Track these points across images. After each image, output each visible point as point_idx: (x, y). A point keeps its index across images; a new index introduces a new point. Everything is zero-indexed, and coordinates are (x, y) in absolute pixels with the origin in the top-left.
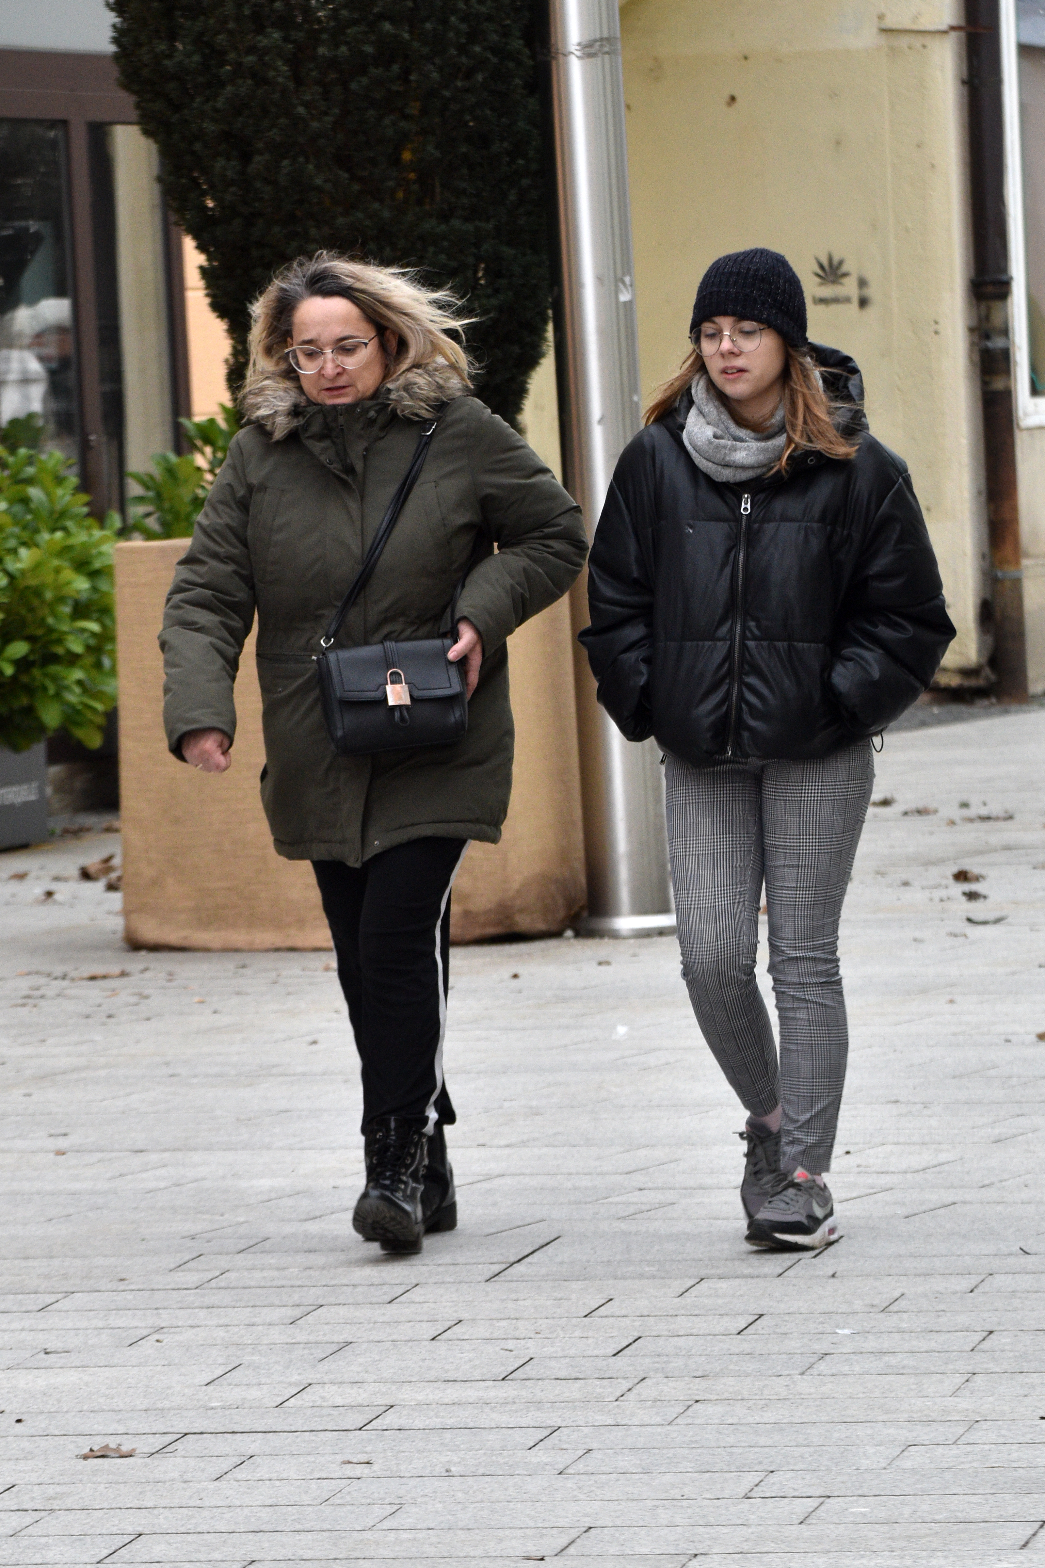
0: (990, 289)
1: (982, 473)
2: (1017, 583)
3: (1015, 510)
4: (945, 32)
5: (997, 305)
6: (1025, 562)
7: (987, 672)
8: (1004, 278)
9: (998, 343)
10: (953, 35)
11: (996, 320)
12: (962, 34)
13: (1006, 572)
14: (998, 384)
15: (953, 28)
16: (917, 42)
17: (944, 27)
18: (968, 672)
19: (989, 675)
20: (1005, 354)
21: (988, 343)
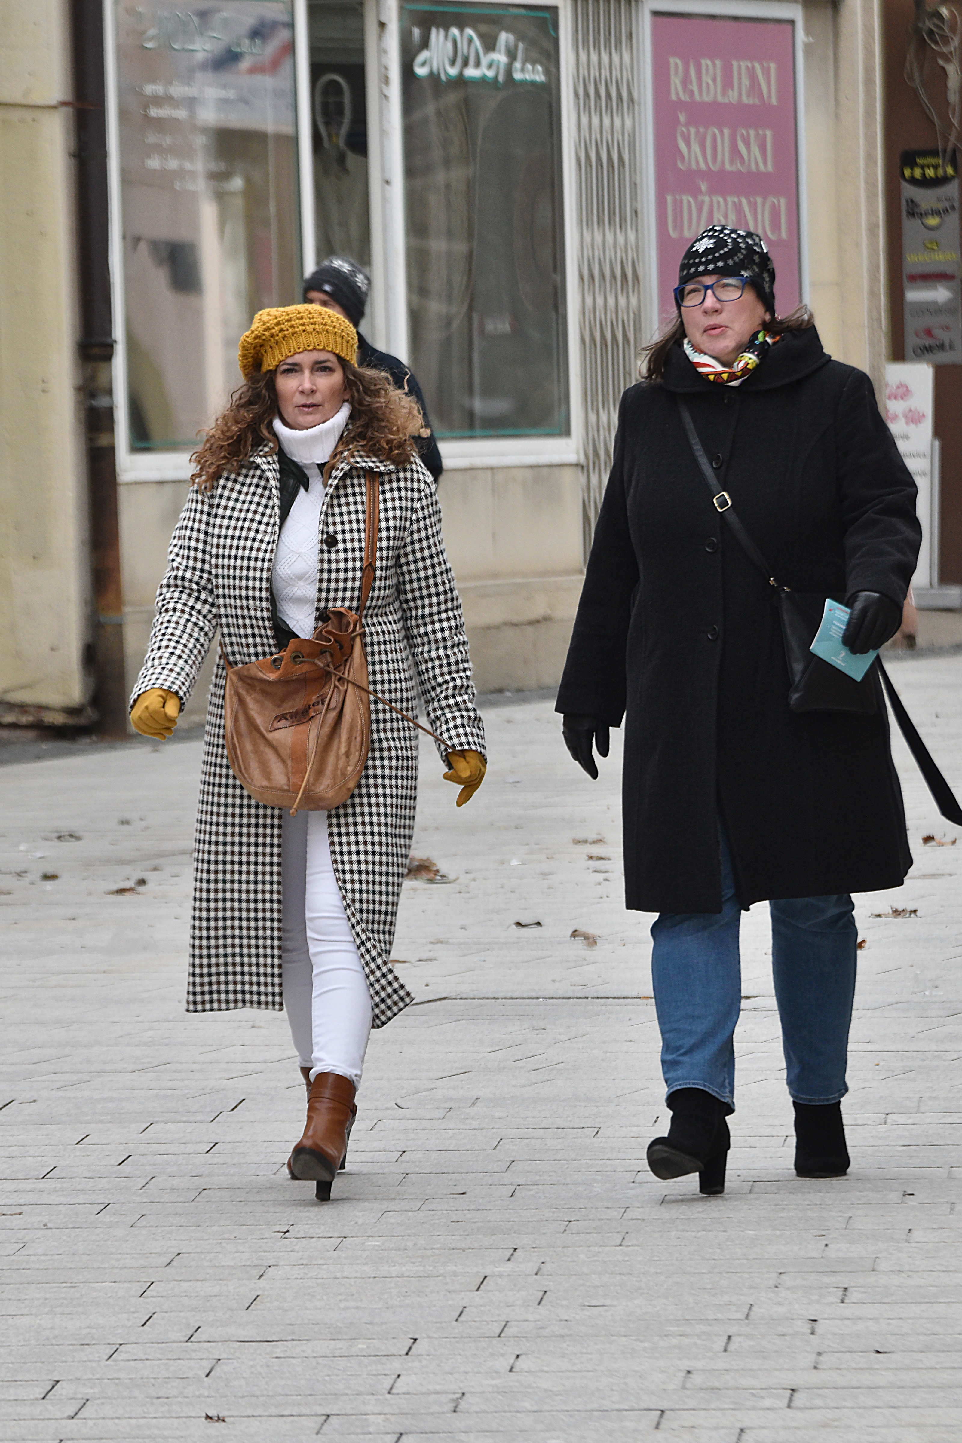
0: (96, 351)
1: (86, 524)
2: (119, 627)
3: (117, 559)
4: (54, 107)
5: (103, 365)
6: (127, 609)
7: (89, 711)
8: (109, 341)
9: (102, 402)
10: (64, 110)
11: (102, 380)
12: (68, 111)
13: (108, 617)
14: (103, 441)
15: (63, 104)
16: (28, 115)
17: (53, 102)
18: (71, 711)
19: (91, 714)
20: (110, 412)
21: (93, 402)
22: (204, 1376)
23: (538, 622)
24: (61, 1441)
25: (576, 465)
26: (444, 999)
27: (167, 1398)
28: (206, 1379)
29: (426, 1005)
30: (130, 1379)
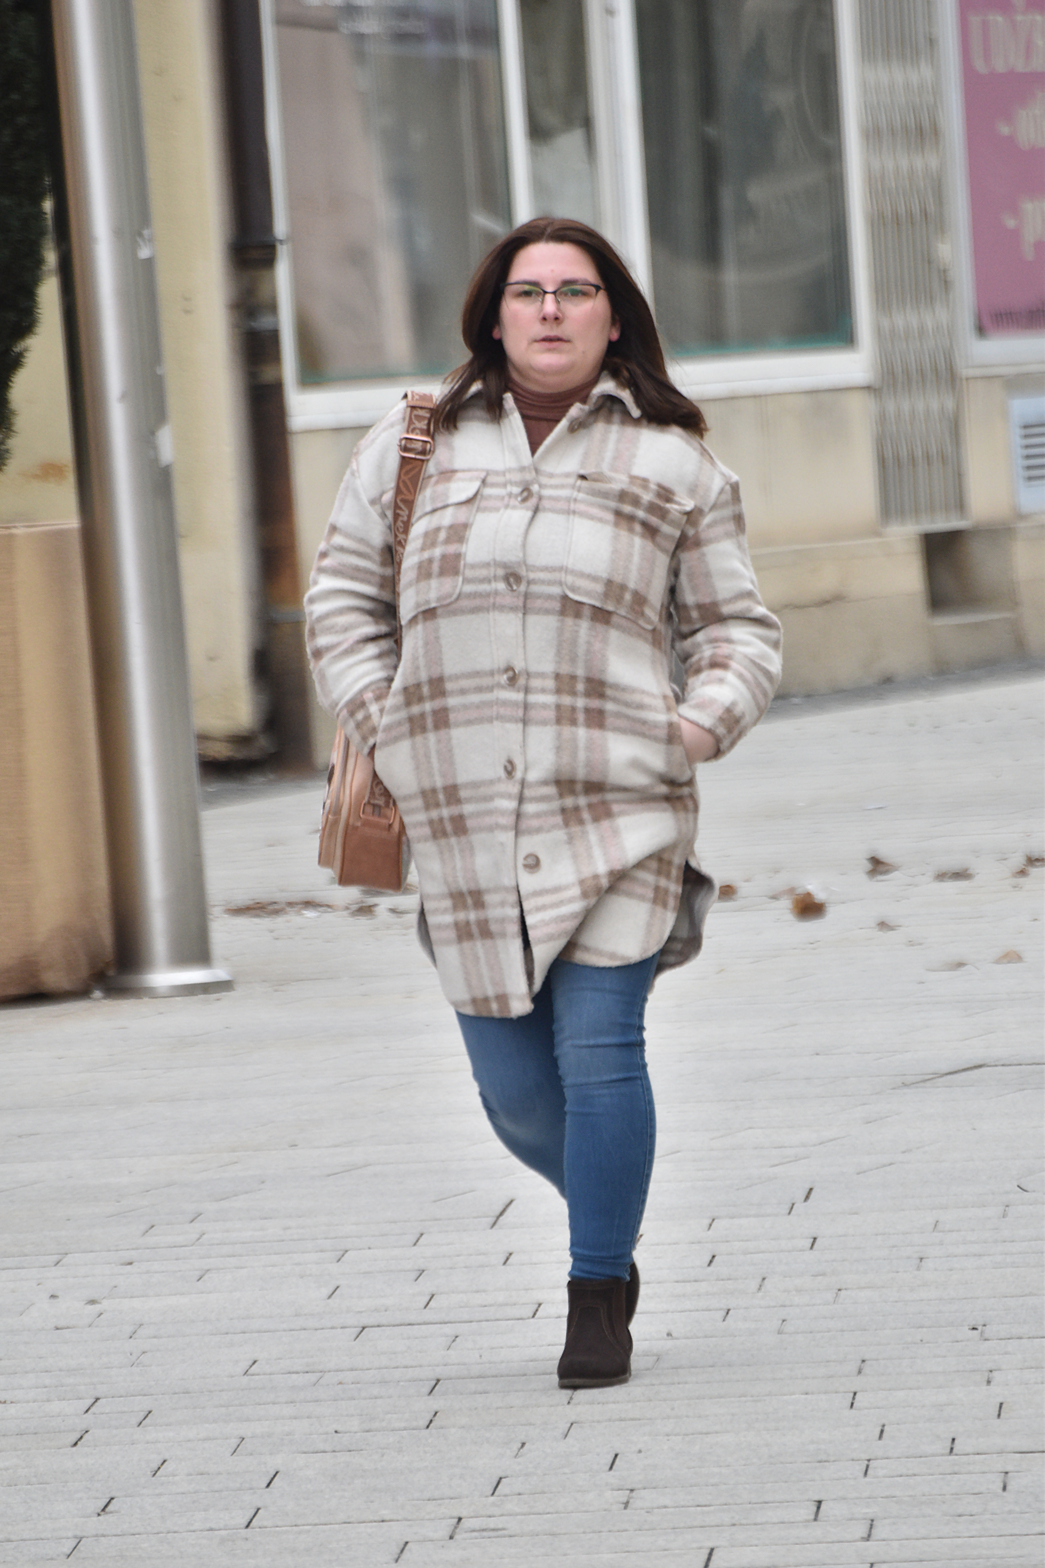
0: (254, 253)
3: (291, 534)
5: (263, 273)
7: (262, 739)
8: (270, 240)
9: (264, 323)
11: (263, 293)
13: (284, 612)
14: (268, 375)
18: (241, 740)
19: (264, 743)
20: (274, 336)
21: (253, 324)
22: (1000, 1491)
23: (827, 602)
24: (872, 1565)
25: (868, 388)
26: (980, 1066)
27: (972, 1515)
28: (1005, 1494)
29: (964, 1074)
30: (910, 1496)
